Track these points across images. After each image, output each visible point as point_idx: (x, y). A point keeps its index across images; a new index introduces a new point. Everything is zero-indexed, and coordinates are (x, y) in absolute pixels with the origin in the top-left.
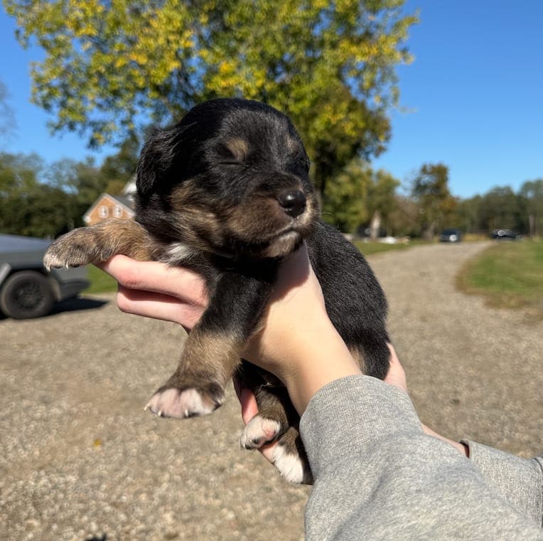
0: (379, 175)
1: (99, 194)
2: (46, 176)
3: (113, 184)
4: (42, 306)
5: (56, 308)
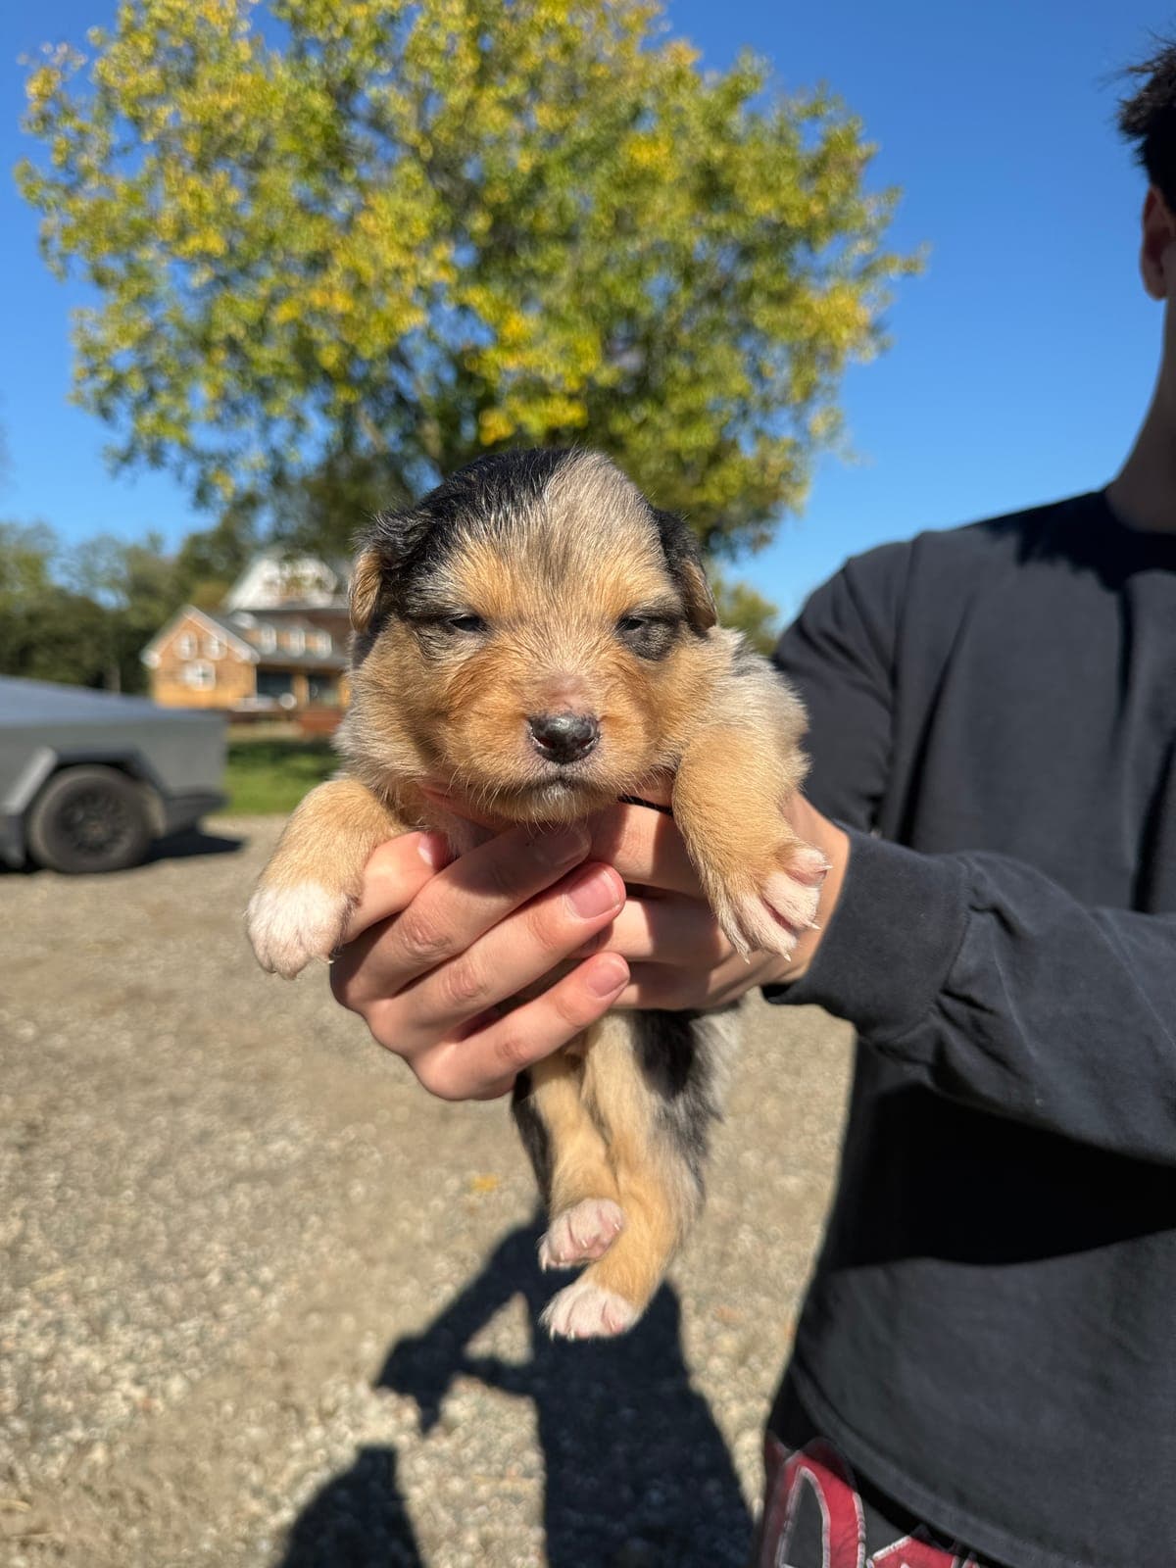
0: (737, 595)
1: (174, 609)
2: (64, 568)
3: (204, 589)
4: (122, 848)
5: (153, 852)
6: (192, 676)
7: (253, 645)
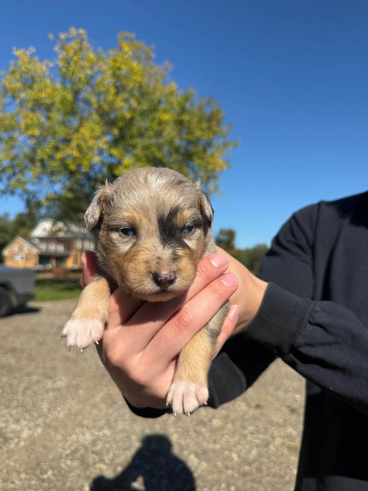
1: (13, 237)
6: (18, 258)
7: (38, 248)
